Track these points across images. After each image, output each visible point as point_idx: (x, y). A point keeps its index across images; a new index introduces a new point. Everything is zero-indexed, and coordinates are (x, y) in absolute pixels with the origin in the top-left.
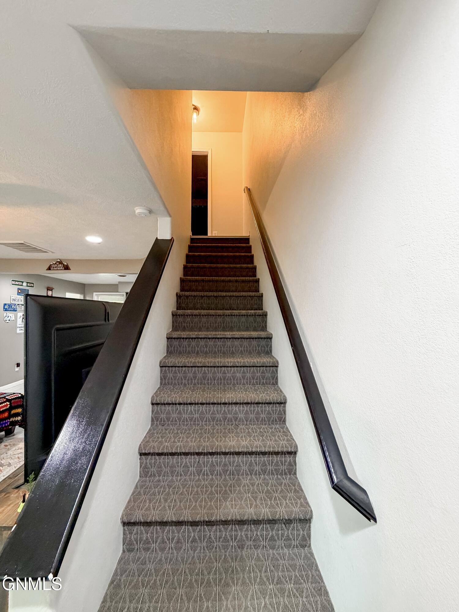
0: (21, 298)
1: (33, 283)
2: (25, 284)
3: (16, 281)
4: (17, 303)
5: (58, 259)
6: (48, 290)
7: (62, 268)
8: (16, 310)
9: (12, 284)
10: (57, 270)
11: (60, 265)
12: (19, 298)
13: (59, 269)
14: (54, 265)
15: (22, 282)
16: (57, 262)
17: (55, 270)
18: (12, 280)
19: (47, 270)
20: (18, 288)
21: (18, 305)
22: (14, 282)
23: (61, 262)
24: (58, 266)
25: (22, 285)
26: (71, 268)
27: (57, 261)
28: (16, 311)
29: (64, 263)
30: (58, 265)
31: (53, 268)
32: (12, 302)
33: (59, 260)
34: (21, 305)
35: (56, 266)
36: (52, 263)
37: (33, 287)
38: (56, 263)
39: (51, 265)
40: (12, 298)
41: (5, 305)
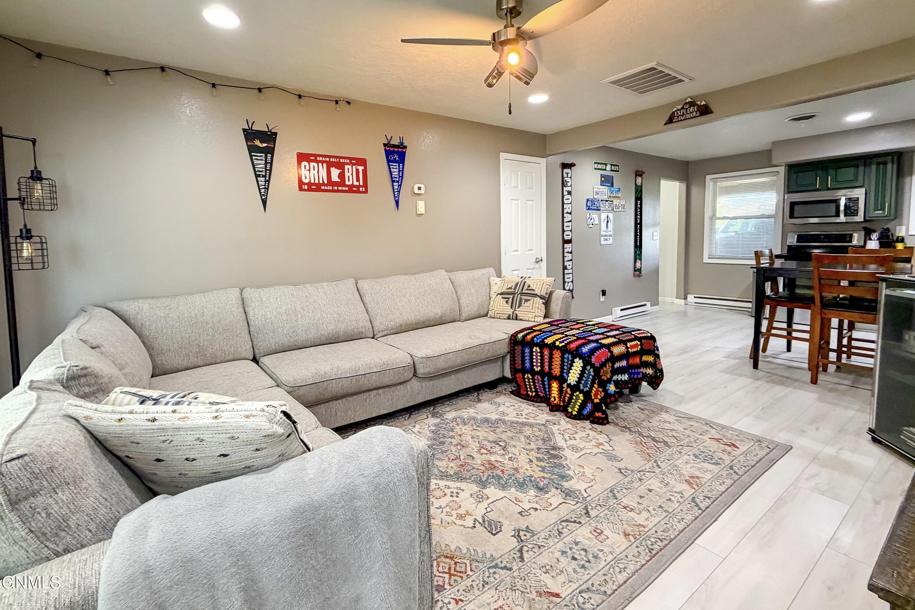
0: (605, 190)
1: (618, 166)
2: (608, 168)
3: (598, 163)
4: (600, 197)
5: (687, 98)
6: (636, 175)
7: (695, 113)
8: (599, 208)
9: (595, 169)
10: (684, 120)
11: (692, 109)
12: (603, 190)
13: (688, 116)
14: (679, 112)
15: (606, 164)
16: (686, 103)
17: (681, 120)
18: (595, 163)
19: (665, 124)
20: (601, 175)
21: (602, 200)
22: (596, 166)
23: (692, 104)
24: (686, 112)
25: (605, 170)
26: (713, 110)
27: (684, 103)
28: (599, 210)
29: (699, 103)
30: (687, 109)
31: (678, 117)
32: (595, 197)
33: (689, 100)
34: (604, 202)
35: (683, 113)
36: (676, 109)
37: (618, 171)
38: (683, 106)
39: (674, 113)
40: (595, 190)
41: (588, 200)
